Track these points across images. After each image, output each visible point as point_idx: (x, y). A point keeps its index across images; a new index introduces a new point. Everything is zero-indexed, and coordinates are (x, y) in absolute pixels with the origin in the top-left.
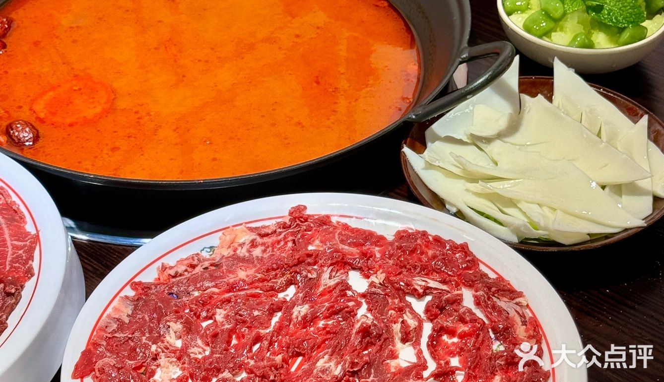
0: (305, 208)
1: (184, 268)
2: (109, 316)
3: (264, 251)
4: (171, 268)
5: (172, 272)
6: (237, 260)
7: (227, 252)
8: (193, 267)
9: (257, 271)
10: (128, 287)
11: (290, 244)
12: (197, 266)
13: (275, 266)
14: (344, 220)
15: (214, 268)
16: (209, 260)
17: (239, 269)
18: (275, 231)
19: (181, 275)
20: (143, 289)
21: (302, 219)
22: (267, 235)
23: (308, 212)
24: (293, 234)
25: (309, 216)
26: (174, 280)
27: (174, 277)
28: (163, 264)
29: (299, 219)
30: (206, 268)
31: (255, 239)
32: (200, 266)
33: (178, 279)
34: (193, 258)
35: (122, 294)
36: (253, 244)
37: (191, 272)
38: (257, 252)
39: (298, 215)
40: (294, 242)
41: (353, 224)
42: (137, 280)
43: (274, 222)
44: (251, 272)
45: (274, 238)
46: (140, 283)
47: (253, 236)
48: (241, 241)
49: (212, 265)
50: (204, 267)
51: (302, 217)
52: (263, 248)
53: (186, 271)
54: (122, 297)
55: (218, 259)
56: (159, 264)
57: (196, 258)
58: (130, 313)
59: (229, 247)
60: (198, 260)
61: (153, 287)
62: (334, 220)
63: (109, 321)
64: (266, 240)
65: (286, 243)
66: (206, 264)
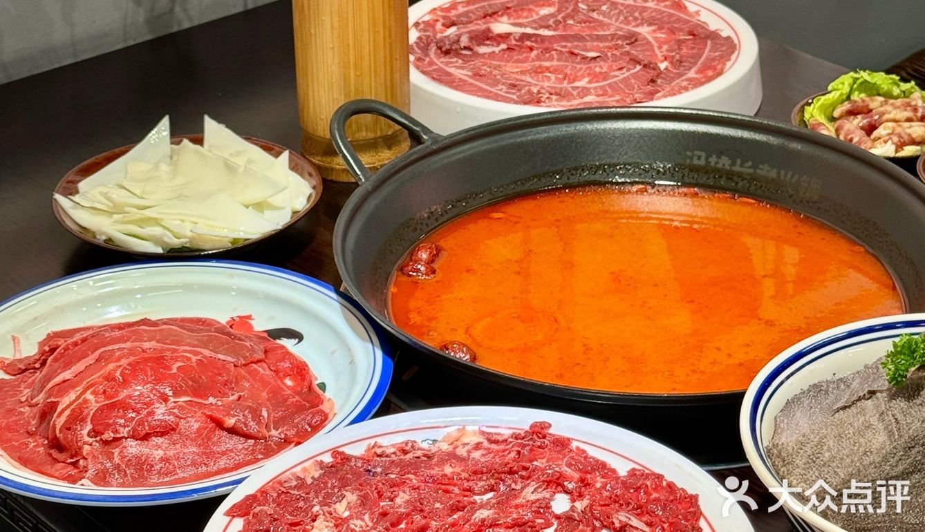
0: (550, 425)
1: (392, 450)
2: (294, 474)
3: (483, 455)
4: (380, 447)
5: (379, 451)
6: (451, 457)
7: (445, 447)
8: (405, 452)
9: (463, 471)
10: (329, 453)
11: (513, 454)
12: (409, 453)
13: (485, 469)
14: (583, 446)
15: (426, 459)
16: (424, 450)
17: (449, 465)
18: (506, 440)
19: (387, 456)
20: (341, 459)
21: (540, 436)
22: (496, 442)
23: (551, 431)
24: (524, 446)
25: (550, 434)
26: (378, 459)
27: (379, 456)
28: (376, 442)
29: (536, 434)
30: (419, 457)
31: (482, 443)
32: (412, 453)
33: (383, 459)
34: (407, 444)
35: (319, 459)
36: (478, 446)
37: (399, 456)
38: (477, 455)
39: (539, 430)
40: (519, 452)
41: (592, 452)
42: (341, 450)
43: (511, 432)
44: (458, 469)
45: (502, 447)
46: (342, 453)
47: (481, 439)
48: (466, 440)
49: (425, 455)
50: (416, 455)
51: (540, 433)
52: (485, 452)
53: (394, 453)
54: (317, 461)
55: (433, 451)
56: (372, 442)
57: (410, 444)
58: (317, 475)
59: (452, 444)
60: (413, 447)
61: (353, 460)
62: (574, 445)
63: (291, 477)
64: (494, 446)
65: (510, 453)
66: (419, 453)
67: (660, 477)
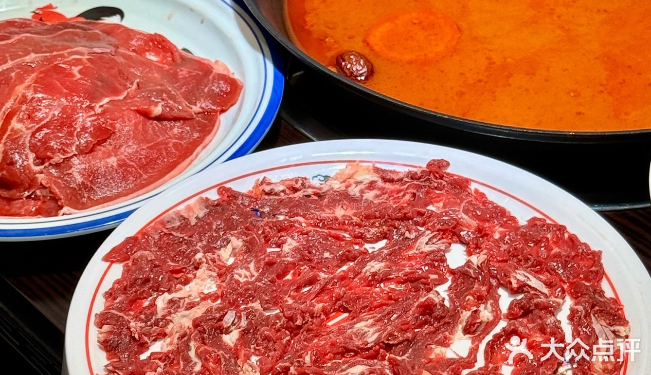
0: (448, 164)
1: (282, 188)
2: (177, 213)
3: (377, 196)
4: (269, 184)
5: (268, 189)
6: (344, 197)
7: (337, 185)
8: (295, 190)
9: (355, 215)
10: (215, 190)
11: (408, 197)
12: (299, 190)
13: (377, 213)
14: (482, 189)
15: (316, 198)
16: (314, 188)
17: (340, 206)
18: (402, 180)
19: (276, 194)
20: (229, 196)
21: (437, 176)
22: (391, 181)
23: (449, 170)
24: (419, 187)
25: (448, 174)
26: (267, 197)
27: (267, 194)
28: (265, 177)
29: (434, 174)
30: (309, 196)
31: (376, 182)
32: (302, 191)
33: (271, 197)
34: (297, 181)
35: (204, 195)
36: (371, 185)
37: (288, 195)
38: (370, 195)
39: (437, 168)
40: (414, 195)
41: (492, 197)
42: (227, 186)
43: (407, 169)
44: (350, 213)
45: (397, 186)
46: (229, 190)
47: (375, 177)
48: (359, 179)
49: (316, 194)
50: (306, 194)
51: (437, 173)
52: (378, 193)
53: (283, 191)
54: (202, 198)
55: (325, 190)
56: (261, 177)
57: (301, 182)
58: (201, 215)
59: (344, 181)
60: (303, 184)
61: (240, 198)
62: (473, 186)
63: (174, 217)
64: (388, 186)
65: (404, 195)
66: (310, 191)
67: (562, 229)
